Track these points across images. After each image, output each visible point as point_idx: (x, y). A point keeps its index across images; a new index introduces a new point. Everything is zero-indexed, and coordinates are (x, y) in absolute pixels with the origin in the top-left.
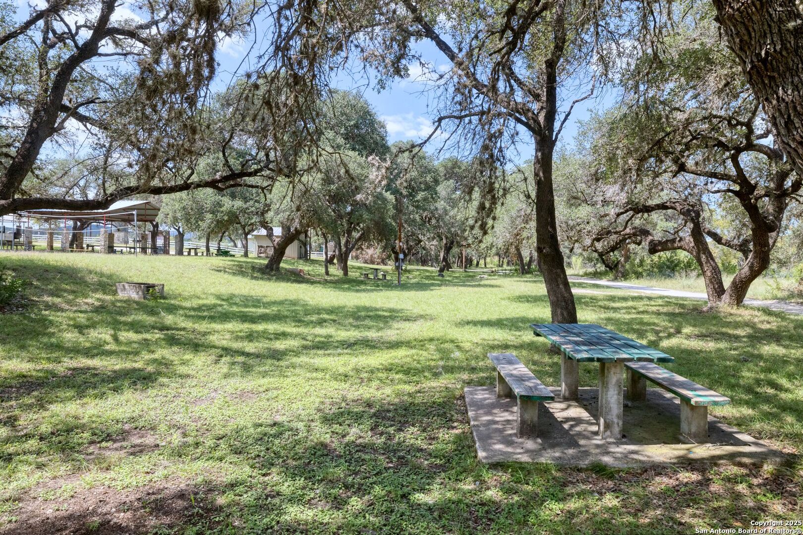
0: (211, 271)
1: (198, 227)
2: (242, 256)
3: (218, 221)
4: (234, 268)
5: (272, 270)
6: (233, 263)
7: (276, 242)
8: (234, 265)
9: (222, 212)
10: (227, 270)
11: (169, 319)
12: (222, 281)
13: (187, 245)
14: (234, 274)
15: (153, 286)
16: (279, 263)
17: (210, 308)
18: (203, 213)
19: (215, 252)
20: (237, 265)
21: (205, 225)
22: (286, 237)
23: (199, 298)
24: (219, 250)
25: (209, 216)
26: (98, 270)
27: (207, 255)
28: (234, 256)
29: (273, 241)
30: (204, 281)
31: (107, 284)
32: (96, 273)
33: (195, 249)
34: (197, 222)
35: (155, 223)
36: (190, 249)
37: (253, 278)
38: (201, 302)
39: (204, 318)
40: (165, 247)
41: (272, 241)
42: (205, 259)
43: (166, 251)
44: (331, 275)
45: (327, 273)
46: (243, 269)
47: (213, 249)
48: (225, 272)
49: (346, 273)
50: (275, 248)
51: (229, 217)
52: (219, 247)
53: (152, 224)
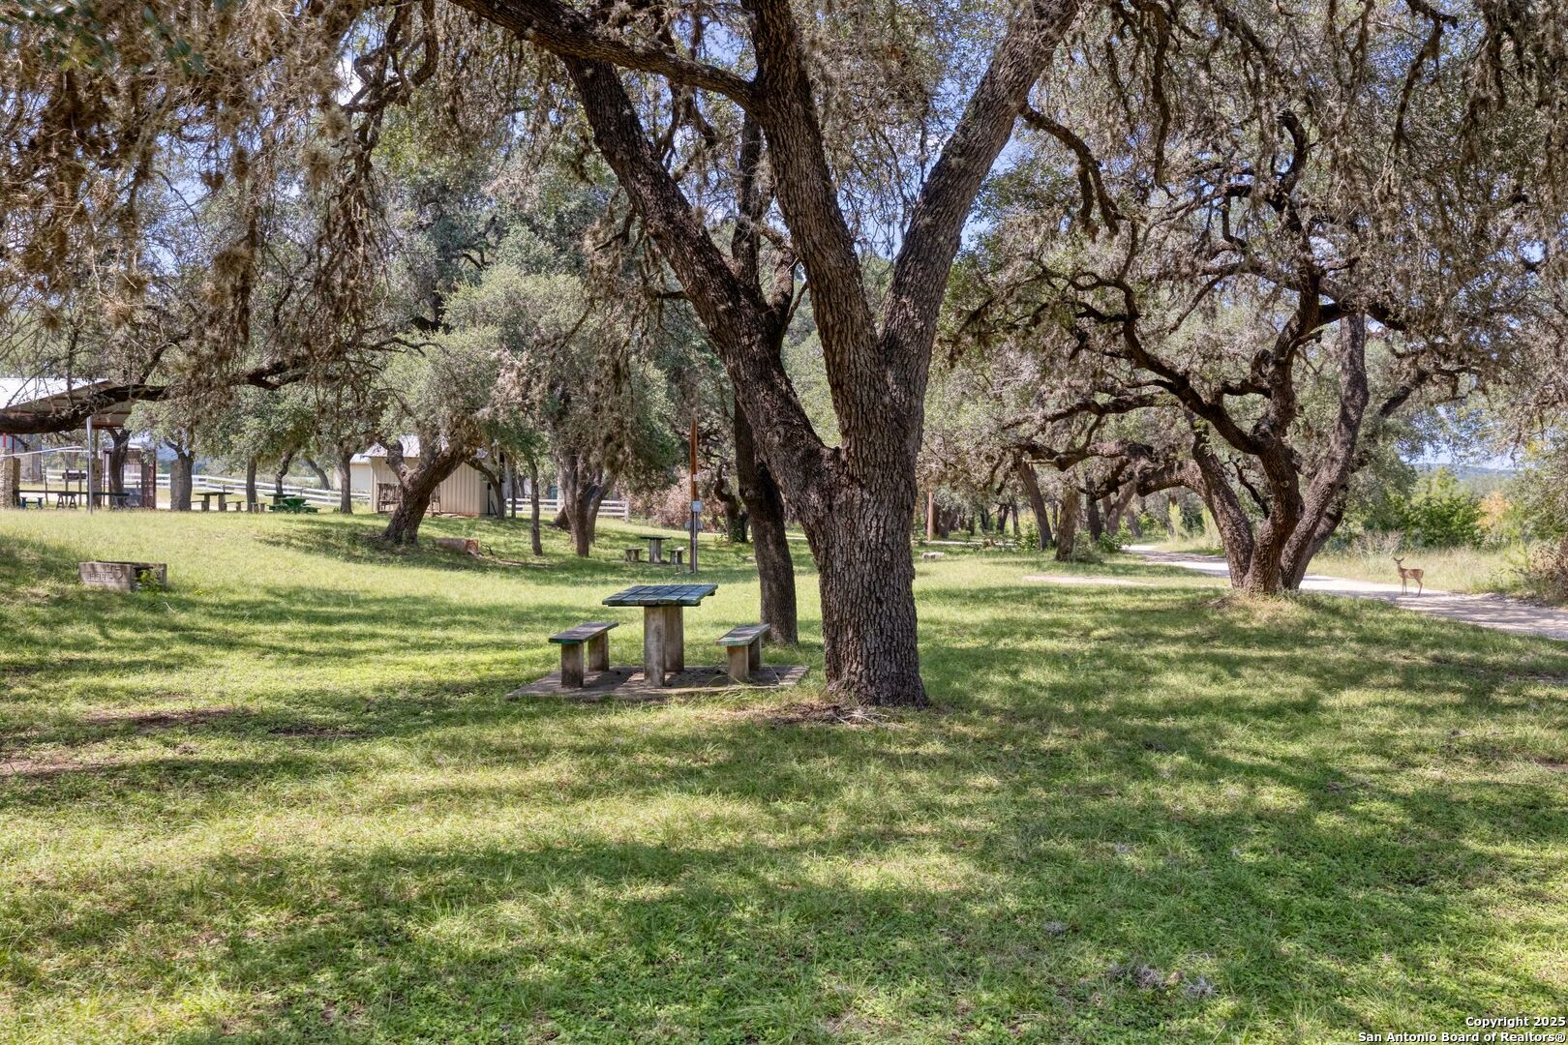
0: (258, 545)
1: (229, 445)
2: (336, 511)
3: (273, 435)
4: (310, 537)
5: (399, 541)
6: (306, 527)
7: (407, 477)
8: (310, 532)
9: (281, 413)
10: (294, 541)
11: (182, 618)
12: (281, 564)
13: (200, 485)
14: (308, 550)
15: (147, 567)
16: (416, 526)
17: (252, 606)
18: (238, 416)
19: (270, 501)
20: (318, 532)
21: (243, 441)
22: (430, 465)
23: (233, 591)
24: (279, 496)
25: (252, 422)
26: (35, 539)
27: (250, 509)
28: (315, 510)
29: (400, 475)
30: (242, 563)
31: (57, 564)
32: (33, 545)
33: (221, 495)
34: (226, 436)
35: (119, 432)
36: (207, 495)
37: (351, 558)
38: (236, 598)
39: (242, 618)
40: (144, 490)
41: (397, 472)
42: (245, 519)
43: (146, 501)
44: (546, 555)
45: (538, 550)
46: (332, 541)
47: (266, 496)
48: (289, 545)
49: (583, 550)
50: (405, 490)
51: (297, 424)
52: (279, 489)
53: (113, 432)
